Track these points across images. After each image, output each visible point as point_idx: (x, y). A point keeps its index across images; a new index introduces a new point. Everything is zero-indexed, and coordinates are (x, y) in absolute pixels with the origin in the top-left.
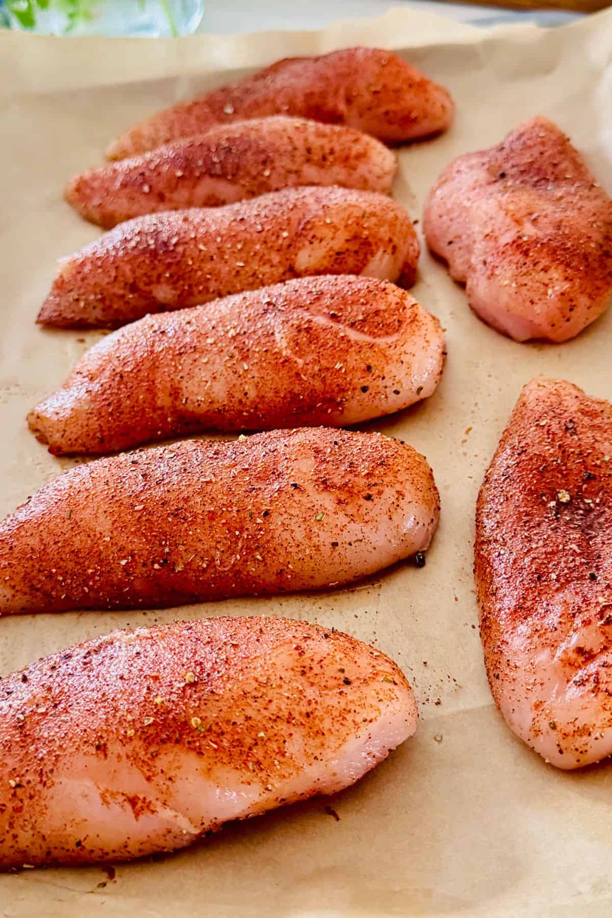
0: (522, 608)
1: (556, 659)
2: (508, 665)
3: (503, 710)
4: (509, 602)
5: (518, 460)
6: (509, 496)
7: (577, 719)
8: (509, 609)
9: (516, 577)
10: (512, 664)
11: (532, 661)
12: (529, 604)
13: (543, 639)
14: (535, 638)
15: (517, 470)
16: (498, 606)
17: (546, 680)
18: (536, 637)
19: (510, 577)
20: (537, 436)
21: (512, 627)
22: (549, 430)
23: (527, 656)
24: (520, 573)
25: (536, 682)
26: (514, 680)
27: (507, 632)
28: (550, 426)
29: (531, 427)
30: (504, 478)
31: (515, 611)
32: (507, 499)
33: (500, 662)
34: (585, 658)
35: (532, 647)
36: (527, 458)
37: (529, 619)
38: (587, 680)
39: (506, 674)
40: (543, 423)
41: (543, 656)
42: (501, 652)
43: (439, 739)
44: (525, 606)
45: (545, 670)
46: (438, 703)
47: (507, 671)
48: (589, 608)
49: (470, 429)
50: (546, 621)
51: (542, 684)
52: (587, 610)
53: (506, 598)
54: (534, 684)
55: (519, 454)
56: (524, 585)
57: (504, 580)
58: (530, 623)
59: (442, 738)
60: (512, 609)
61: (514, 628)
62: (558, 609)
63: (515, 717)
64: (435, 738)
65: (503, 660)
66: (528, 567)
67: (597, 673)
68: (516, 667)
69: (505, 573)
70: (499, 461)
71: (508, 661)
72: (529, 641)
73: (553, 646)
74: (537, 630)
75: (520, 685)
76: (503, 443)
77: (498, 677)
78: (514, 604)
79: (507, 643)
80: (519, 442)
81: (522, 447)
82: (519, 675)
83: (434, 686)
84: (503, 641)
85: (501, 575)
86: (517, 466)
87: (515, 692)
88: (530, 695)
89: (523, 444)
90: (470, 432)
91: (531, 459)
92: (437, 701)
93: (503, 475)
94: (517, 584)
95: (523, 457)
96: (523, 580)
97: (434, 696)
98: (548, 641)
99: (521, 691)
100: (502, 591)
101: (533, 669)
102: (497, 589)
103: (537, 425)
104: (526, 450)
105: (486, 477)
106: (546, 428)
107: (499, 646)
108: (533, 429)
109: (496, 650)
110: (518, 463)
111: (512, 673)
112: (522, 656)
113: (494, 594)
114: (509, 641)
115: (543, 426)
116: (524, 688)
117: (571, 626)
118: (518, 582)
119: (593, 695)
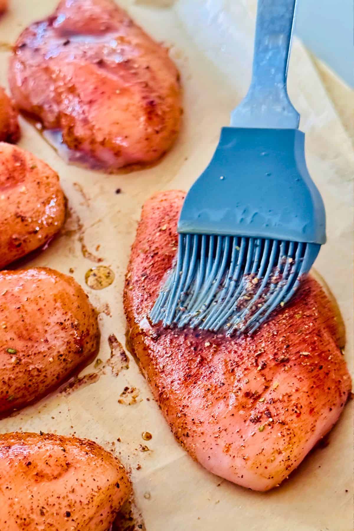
0: (190, 376)
1: (230, 407)
2: (194, 423)
3: (200, 460)
4: (178, 375)
5: (152, 262)
6: (151, 292)
7: (263, 449)
8: (180, 380)
9: (176, 354)
10: (197, 421)
11: (212, 414)
12: (194, 371)
13: (215, 395)
14: (210, 396)
15: (154, 270)
16: (169, 380)
17: (227, 426)
18: (209, 394)
19: (172, 354)
20: (163, 240)
21: (187, 393)
22: (170, 234)
23: (207, 412)
24: (178, 350)
25: (221, 429)
26: (202, 433)
27: (185, 398)
28: (170, 229)
29: (156, 233)
30: (143, 278)
31: (185, 380)
32: (150, 296)
33: (186, 423)
34: (254, 399)
35: (209, 404)
36: (159, 259)
37: (199, 383)
38: (261, 417)
39: (194, 431)
40: (164, 228)
41: (220, 408)
42: (185, 415)
43: (148, 496)
44: (192, 373)
45: (225, 418)
46: (139, 468)
47: (195, 428)
48: (244, 361)
49: (98, 247)
50: (213, 381)
51: (225, 430)
52: (242, 363)
53: (174, 372)
54: (220, 432)
55: (153, 257)
56: (185, 357)
57: (168, 359)
58: (202, 386)
59: (150, 495)
60: (182, 379)
61: (189, 393)
62: (220, 368)
63: (212, 462)
64: (145, 497)
65: (189, 420)
66: (184, 343)
67: (267, 409)
68: (201, 423)
69: (166, 353)
70: (135, 266)
71: (193, 420)
72: (205, 399)
73: (225, 397)
74: (209, 389)
75: (208, 436)
76: (135, 250)
77: (188, 435)
78: (182, 375)
79: (188, 406)
80: (150, 247)
81: (154, 251)
82: (205, 428)
83: (132, 456)
84: (183, 406)
85: (164, 355)
86: (153, 267)
87: (206, 443)
88: (219, 441)
89: (153, 248)
90: (100, 249)
91: (164, 260)
92: (137, 467)
93: (142, 276)
94: (180, 359)
95: (156, 259)
96: (183, 355)
97: (134, 464)
98: (220, 395)
99: (210, 440)
100: (169, 367)
101: (216, 420)
102: (164, 367)
103: (160, 230)
104: (157, 253)
105: (127, 280)
106: (168, 232)
107: (181, 411)
108: (158, 234)
109: (179, 415)
110: (153, 264)
111: (199, 429)
112: (203, 413)
113: (163, 372)
114: (189, 404)
115: (165, 231)
116: (213, 437)
117: (234, 378)
118: (179, 356)
119: (270, 427)
